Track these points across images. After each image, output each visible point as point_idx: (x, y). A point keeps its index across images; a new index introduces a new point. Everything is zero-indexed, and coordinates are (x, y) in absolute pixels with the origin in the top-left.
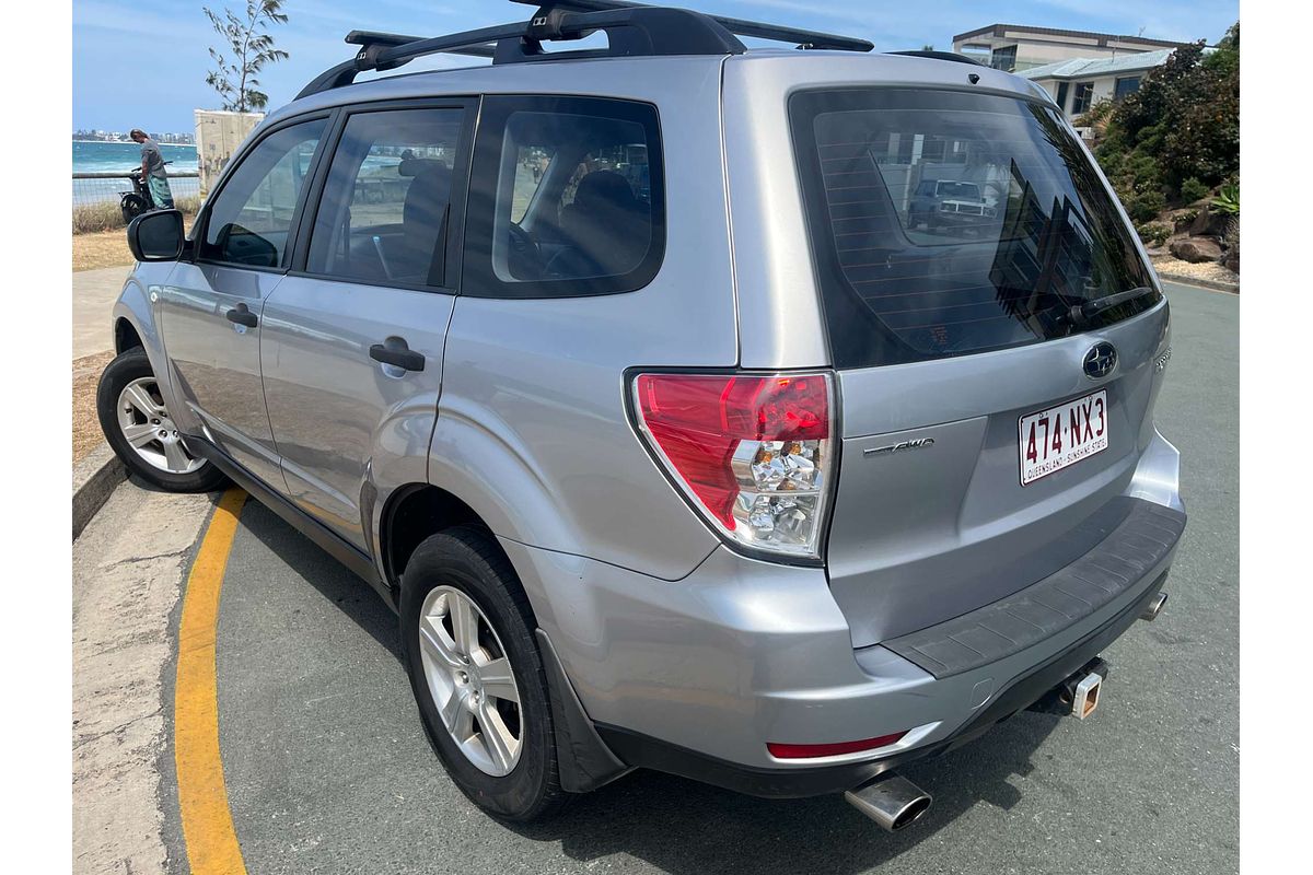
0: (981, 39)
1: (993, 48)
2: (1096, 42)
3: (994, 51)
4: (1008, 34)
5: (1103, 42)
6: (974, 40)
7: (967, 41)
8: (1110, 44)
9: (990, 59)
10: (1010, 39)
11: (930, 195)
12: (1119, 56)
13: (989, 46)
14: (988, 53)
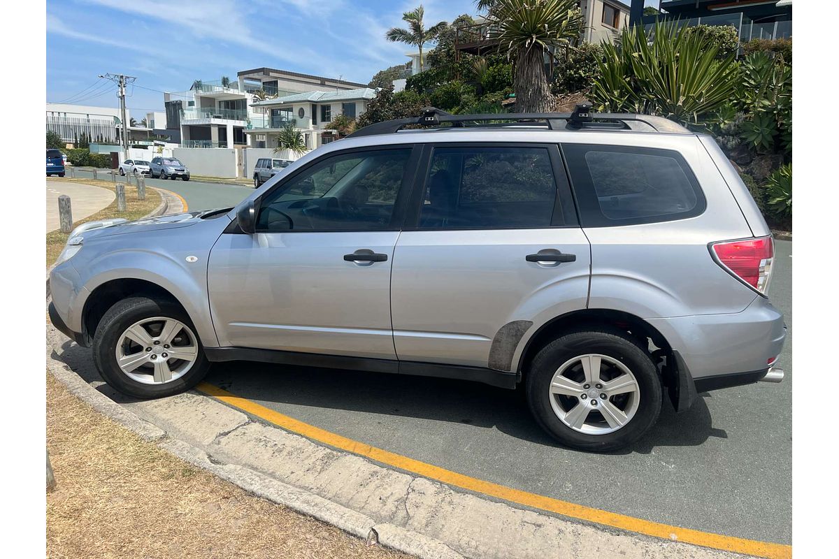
0: (255, 76)
1: (262, 81)
2: (319, 82)
3: (264, 83)
4: (271, 74)
5: (323, 82)
6: (251, 76)
7: (247, 76)
8: (327, 83)
9: (262, 87)
10: (272, 77)
11: (269, 167)
12: (340, 91)
13: (260, 80)
14: (260, 84)
